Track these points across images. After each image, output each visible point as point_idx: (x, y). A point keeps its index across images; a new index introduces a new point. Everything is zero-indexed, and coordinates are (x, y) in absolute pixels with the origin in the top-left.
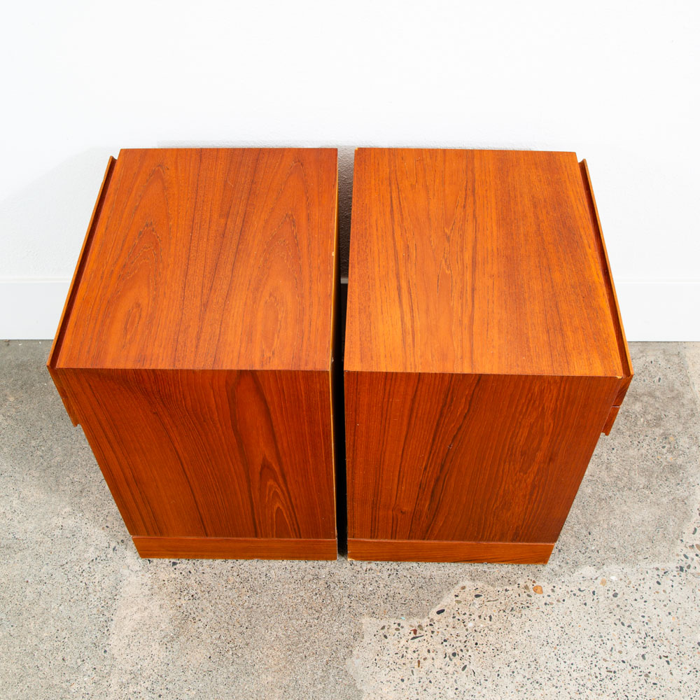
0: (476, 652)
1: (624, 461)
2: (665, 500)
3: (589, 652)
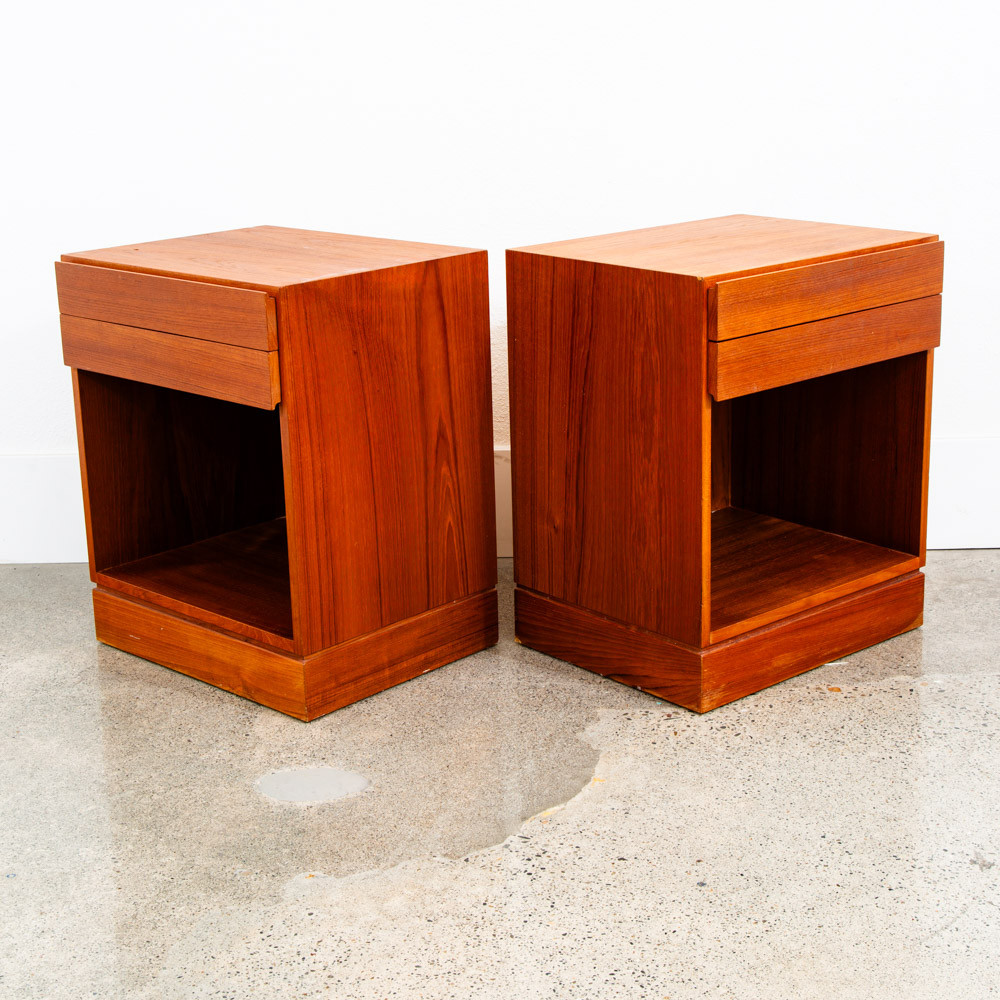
0: (753, 726)
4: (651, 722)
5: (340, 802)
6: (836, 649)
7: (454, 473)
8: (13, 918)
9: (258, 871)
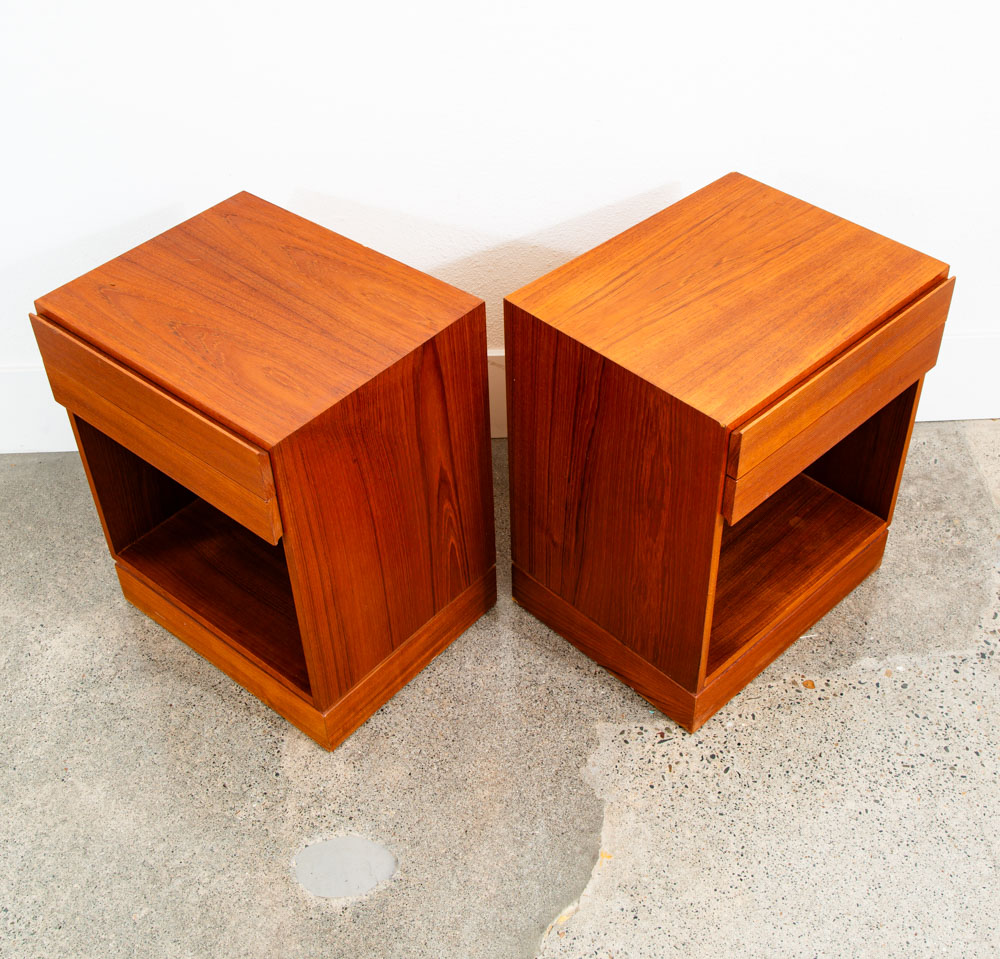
0: (740, 753)
1: (900, 547)
2: (955, 585)
3: (878, 747)
4: (647, 748)
5: (371, 899)
7: (455, 503)
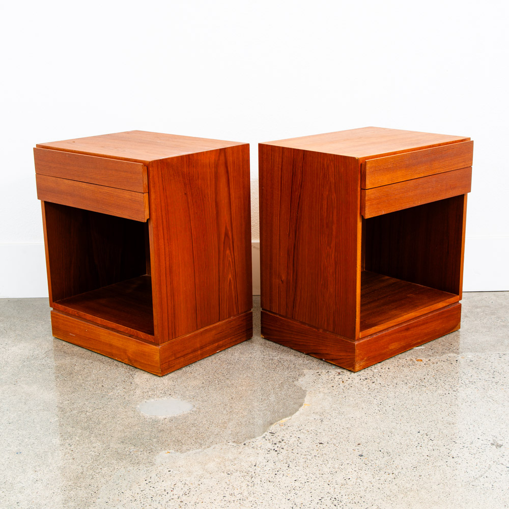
4: (331, 376)
5: (180, 416)
6: (419, 341)
7: (232, 254)
8: (21, 474)
9: (142, 450)
